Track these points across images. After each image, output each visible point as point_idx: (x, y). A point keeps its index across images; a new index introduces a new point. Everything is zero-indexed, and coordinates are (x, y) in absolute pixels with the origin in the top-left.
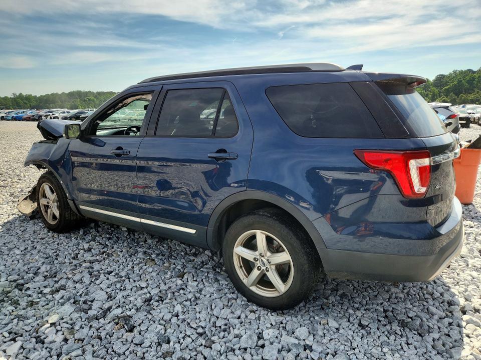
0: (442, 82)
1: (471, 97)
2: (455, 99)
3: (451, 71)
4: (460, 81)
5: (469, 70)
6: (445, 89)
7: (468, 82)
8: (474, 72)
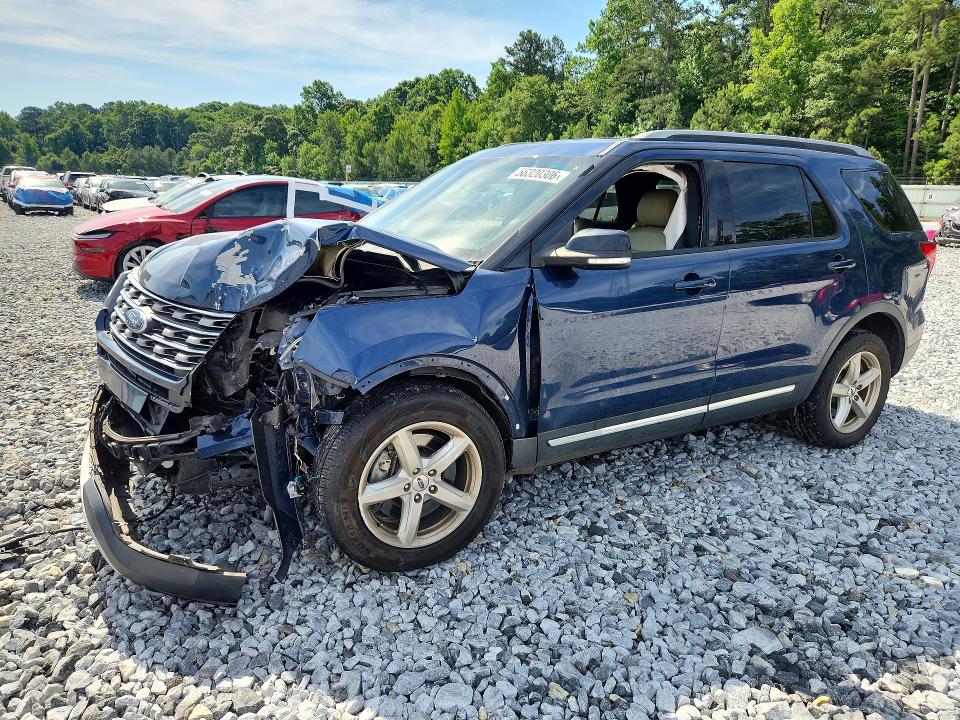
0: (37, 123)
1: (105, 158)
2: (75, 160)
3: (52, 104)
4: (75, 127)
5: (85, 105)
6: (50, 139)
7: (91, 128)
8: (94, 111)
